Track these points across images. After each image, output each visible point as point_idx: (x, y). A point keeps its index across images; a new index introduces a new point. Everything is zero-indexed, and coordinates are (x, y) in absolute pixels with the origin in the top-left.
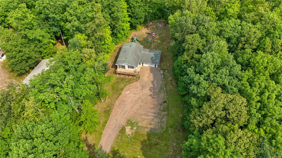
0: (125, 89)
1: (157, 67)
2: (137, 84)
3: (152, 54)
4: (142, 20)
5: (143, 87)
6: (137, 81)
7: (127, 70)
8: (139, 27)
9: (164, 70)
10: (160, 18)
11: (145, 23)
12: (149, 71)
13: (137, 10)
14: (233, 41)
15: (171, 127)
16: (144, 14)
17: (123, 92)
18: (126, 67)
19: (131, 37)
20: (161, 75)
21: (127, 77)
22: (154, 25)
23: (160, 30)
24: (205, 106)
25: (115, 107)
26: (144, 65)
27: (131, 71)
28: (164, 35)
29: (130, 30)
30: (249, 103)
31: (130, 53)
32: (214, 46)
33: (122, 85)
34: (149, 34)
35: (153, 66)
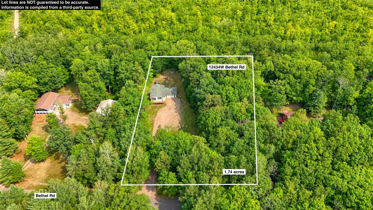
0: (158, 112)
1: (175, 97)
2: (166, 108)
3: (171, 89)
4: (160, 70)
5: (170, 109)
6: (165, 106)
7: (158, 101)
8: (158, 75)
9: (181, 98)
10: (171, 68)
11: (162, 72)
12: (171, 100)
13: (157, 63)
14: (214, 73)
15: (191, 126)
16: (161, 65)
17: (158, 113)
18: (157, 98)
19: (153, 82)
20: (179, 101)
21: (158, 105)
22: (167, 73)
23: (172, 75)
24: (204, 102)
25: (155, 121)
26: (167, 97)
27: (160, 101)
28: (176, 78)
29: (153, 77)
30: (222, 97)
31: (157, 90)
32: (204, 76)
33: (156, 110)
34: (166, 78)
35: (173, 97)
